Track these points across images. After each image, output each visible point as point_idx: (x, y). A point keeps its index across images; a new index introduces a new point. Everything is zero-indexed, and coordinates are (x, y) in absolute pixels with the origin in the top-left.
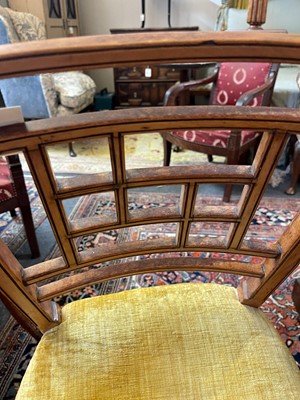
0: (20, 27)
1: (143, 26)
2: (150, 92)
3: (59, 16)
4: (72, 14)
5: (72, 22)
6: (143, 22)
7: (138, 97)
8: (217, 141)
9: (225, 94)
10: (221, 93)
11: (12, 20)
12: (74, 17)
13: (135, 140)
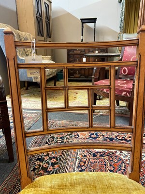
0: (23, 39)
1: (82, 41)
2: (85, 72)
3: (43, 36)
4: (49, 35)
5: (49, 39)
6: (82, 40)
7: (79, 74)
8: (125, 93)
9: (126, 69)
10: (124, 68)
11: (19, 35)
12: (50, 37)
13: (77, 93)
